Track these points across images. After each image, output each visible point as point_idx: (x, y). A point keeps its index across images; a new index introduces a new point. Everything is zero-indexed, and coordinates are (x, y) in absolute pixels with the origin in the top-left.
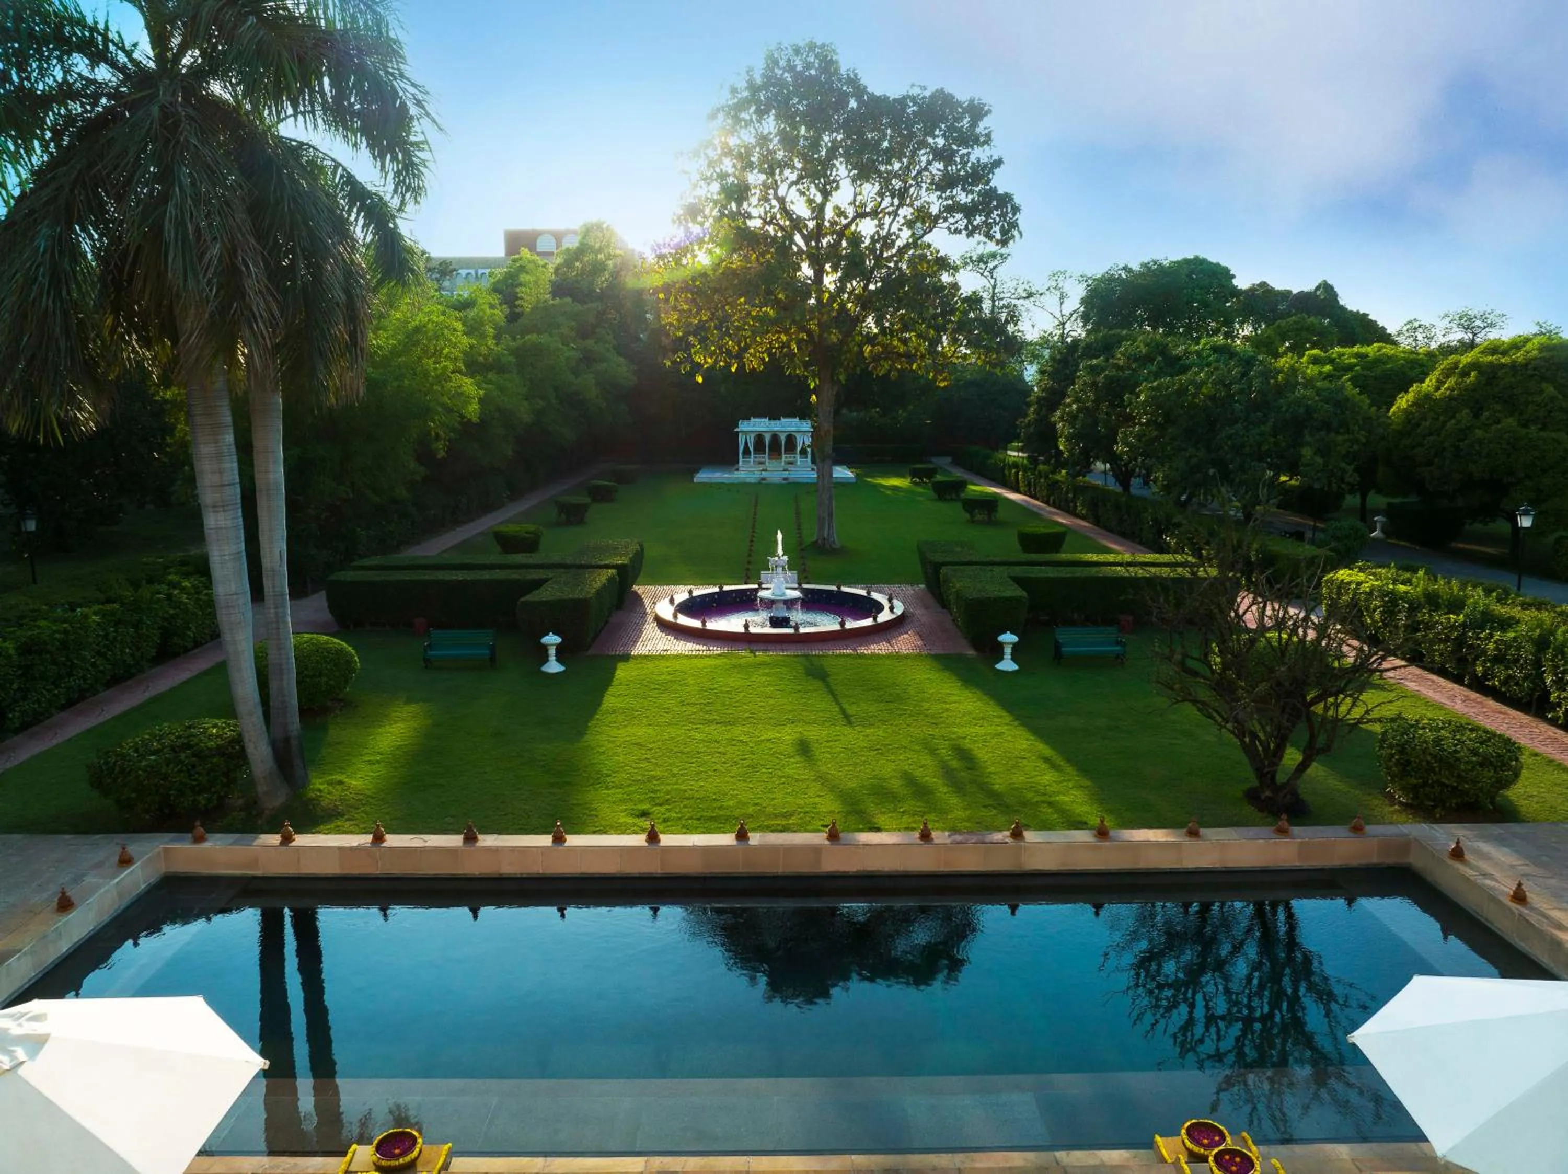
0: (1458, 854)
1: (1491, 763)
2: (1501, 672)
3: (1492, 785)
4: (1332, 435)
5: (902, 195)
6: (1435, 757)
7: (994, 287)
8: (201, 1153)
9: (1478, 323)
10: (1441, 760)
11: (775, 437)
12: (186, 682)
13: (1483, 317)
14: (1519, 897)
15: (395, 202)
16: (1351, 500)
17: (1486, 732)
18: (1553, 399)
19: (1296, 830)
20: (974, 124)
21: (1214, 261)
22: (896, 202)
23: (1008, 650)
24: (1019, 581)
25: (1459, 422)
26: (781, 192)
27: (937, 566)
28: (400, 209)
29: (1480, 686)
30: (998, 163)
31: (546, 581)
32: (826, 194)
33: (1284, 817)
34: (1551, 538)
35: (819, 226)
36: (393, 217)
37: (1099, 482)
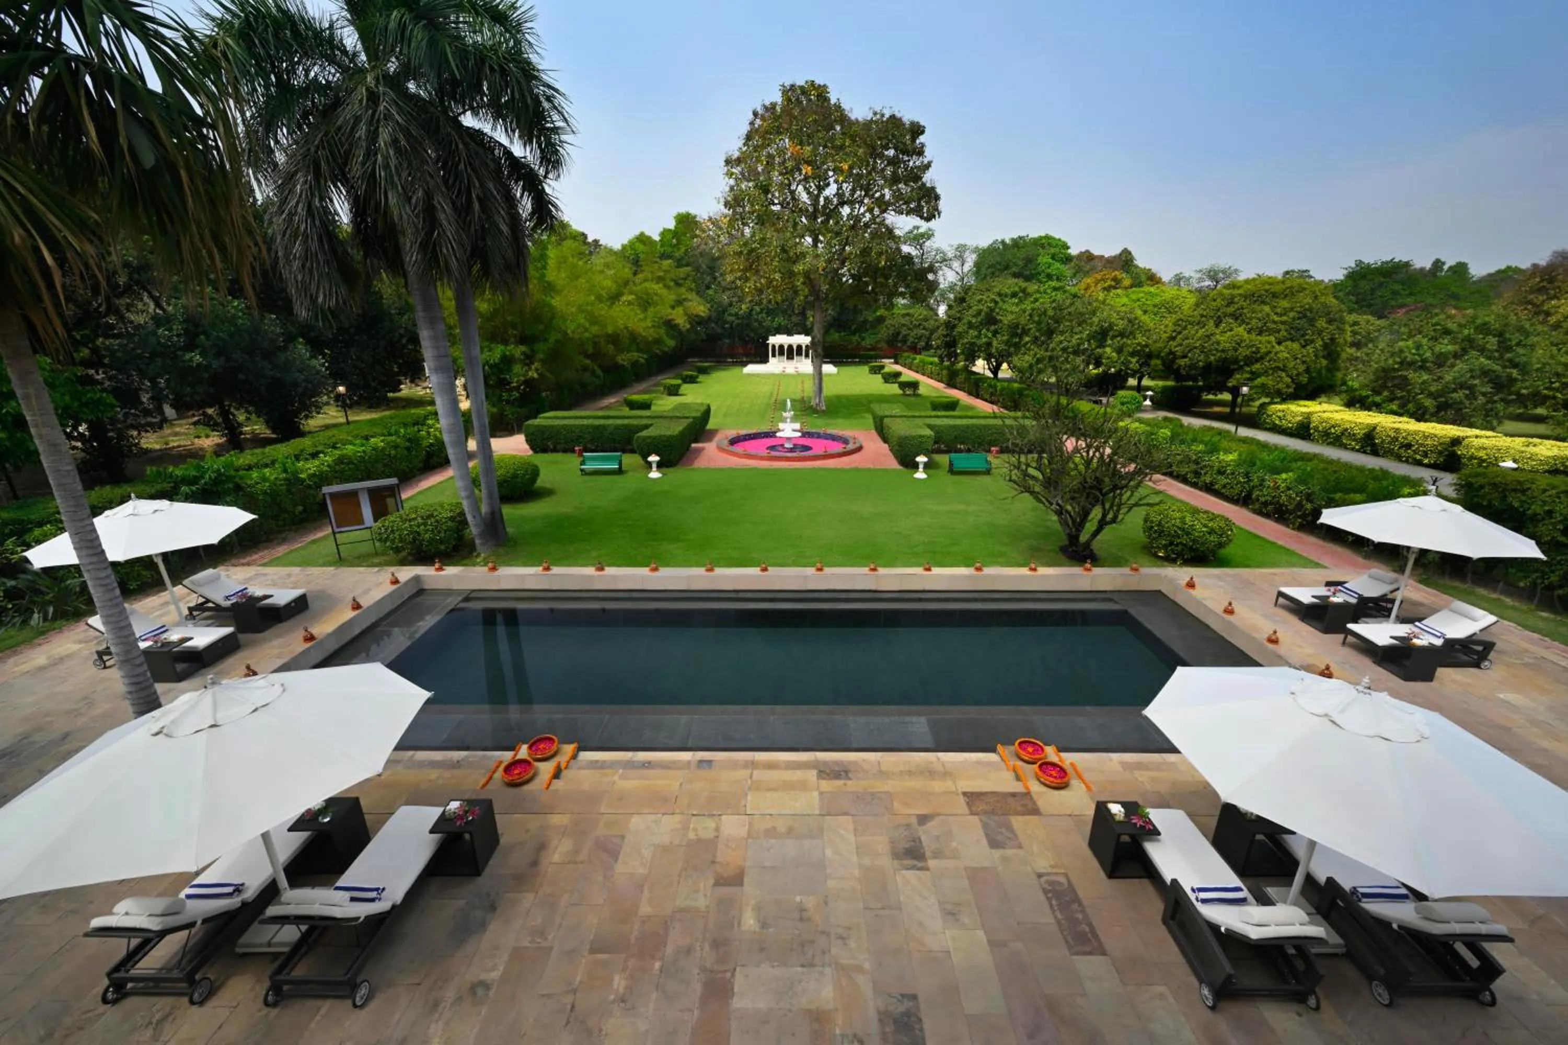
0: (1191, 585)
1: (1216, 533)
2: (1223, 480)
3: (1215, 546)
4: (1125, 340)
5: (867, 190)
6: (1180, 528)
7: (923, 255)
8: (397, 748)
9: (1221, 275)
10: (1184, 530)
11: (790, 347)
12: (441, 483)
13: (1224, 272)
14: (1229, 611)
15: (542, 172)
16: (1132, 382)
17: (1213, 514)
18: (1268, 315)
19: (1094, 569)
20: (914, 139)
21: (1057, 237)
22: (863, 193)
23: (921, 466)
24: (930, 427)
25: (1207, 330)
26: (793, 187)
27: (882, 418)
28: (545, 177)
29: (1209, 489)
30: (928, 166)
31: (651, 425)
32: (820, 189)
33: (1089, 561)
34: (1257, 403)
35: (816, 210)
36: (541, 182)
37: (981, 371)
